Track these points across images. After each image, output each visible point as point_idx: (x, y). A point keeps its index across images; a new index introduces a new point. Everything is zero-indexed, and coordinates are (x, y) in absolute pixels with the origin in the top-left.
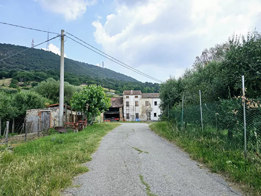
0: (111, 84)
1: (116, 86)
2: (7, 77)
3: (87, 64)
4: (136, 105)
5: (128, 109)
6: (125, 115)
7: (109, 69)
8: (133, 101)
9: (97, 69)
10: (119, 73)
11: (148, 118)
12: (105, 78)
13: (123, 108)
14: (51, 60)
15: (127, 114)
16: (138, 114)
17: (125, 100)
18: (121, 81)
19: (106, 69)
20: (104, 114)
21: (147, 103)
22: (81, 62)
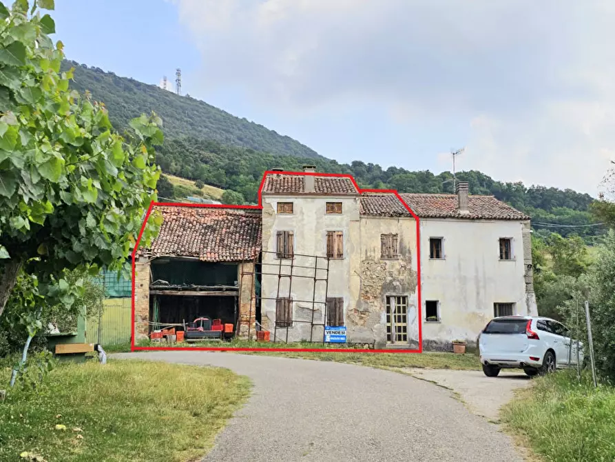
0: (206, 162)
3: (111, 74)
4: (330, 255)
5: (285, 271)
6: (269, 308)
7: (202, 103)
8: (317, 229)
9: (150, 99)
10: (245, 119)
11: (394, 324)
12: (182, 137)
13: (258, 268)
15: (279, 301)
16: (340, 301)
17: (272, 224)
18: (251, 152)
19: (188, 98)
20: (151, 297)
21: (390, 248)
22: (84, 66)
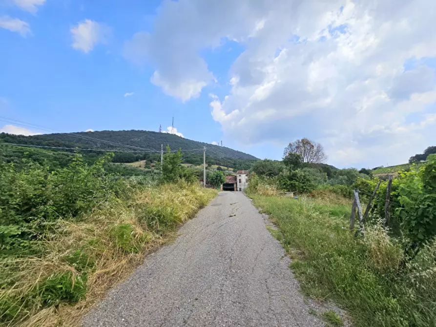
0: (229, 163)
1: (234, 164)
2: (142, 159)
5: (240, 184)
6: (238, 188)
8: (244, 178)
9: (215, 148)
12: (223, 157)
13: (237, 184)
14: (175, 142)
18: (239, 159)
